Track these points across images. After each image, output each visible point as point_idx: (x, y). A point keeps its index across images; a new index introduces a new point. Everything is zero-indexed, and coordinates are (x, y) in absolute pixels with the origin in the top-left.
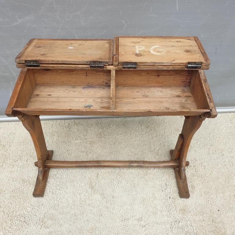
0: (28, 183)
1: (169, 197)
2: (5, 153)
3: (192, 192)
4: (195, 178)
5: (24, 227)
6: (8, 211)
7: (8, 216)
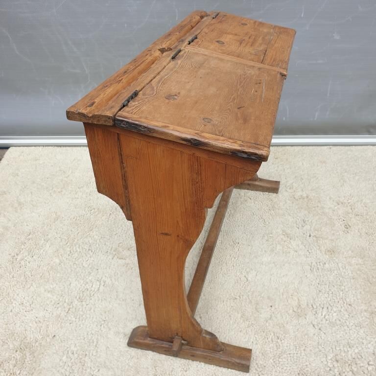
0: (96, 210)
1: (309, 235)
2: (66, 179)
3: (346, 232)
4: (350, 216)
5: (89, 256)
6: (66, 238)
7: (67, 244)
